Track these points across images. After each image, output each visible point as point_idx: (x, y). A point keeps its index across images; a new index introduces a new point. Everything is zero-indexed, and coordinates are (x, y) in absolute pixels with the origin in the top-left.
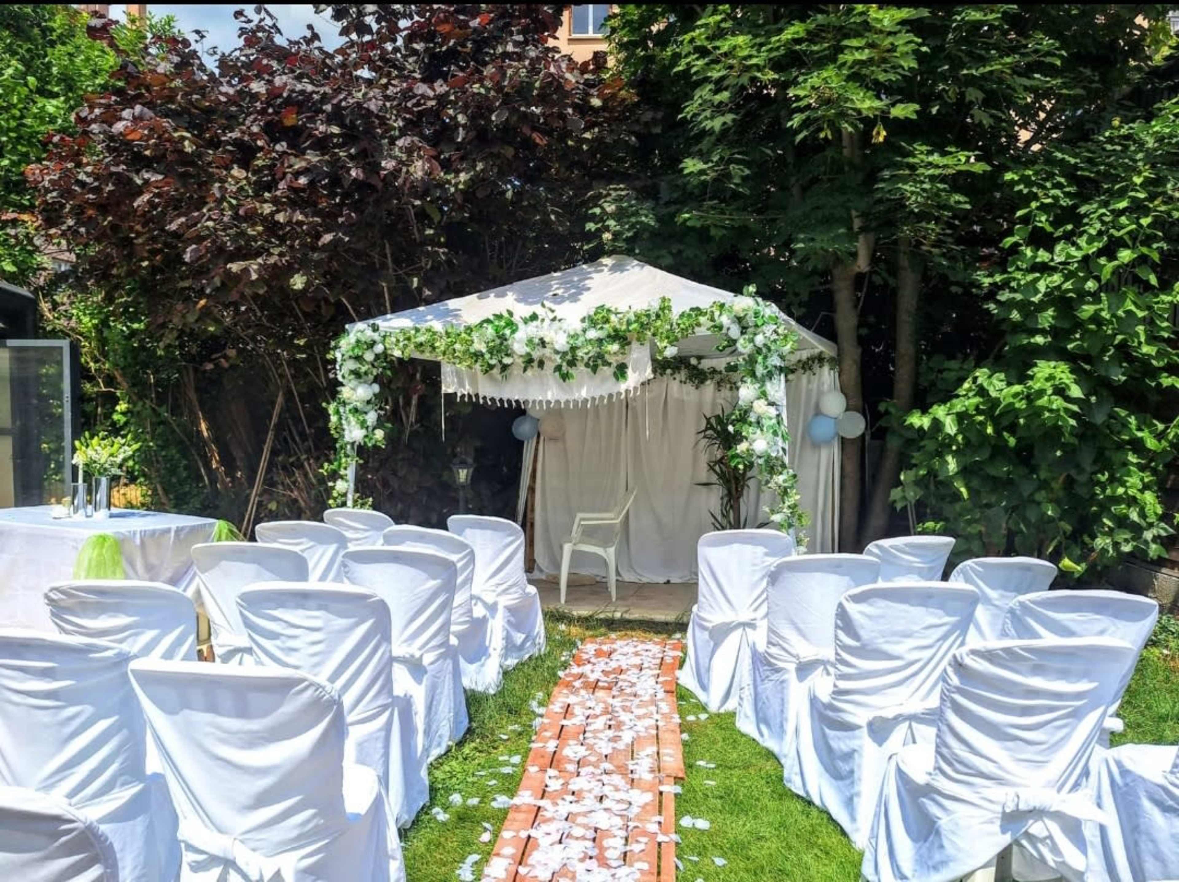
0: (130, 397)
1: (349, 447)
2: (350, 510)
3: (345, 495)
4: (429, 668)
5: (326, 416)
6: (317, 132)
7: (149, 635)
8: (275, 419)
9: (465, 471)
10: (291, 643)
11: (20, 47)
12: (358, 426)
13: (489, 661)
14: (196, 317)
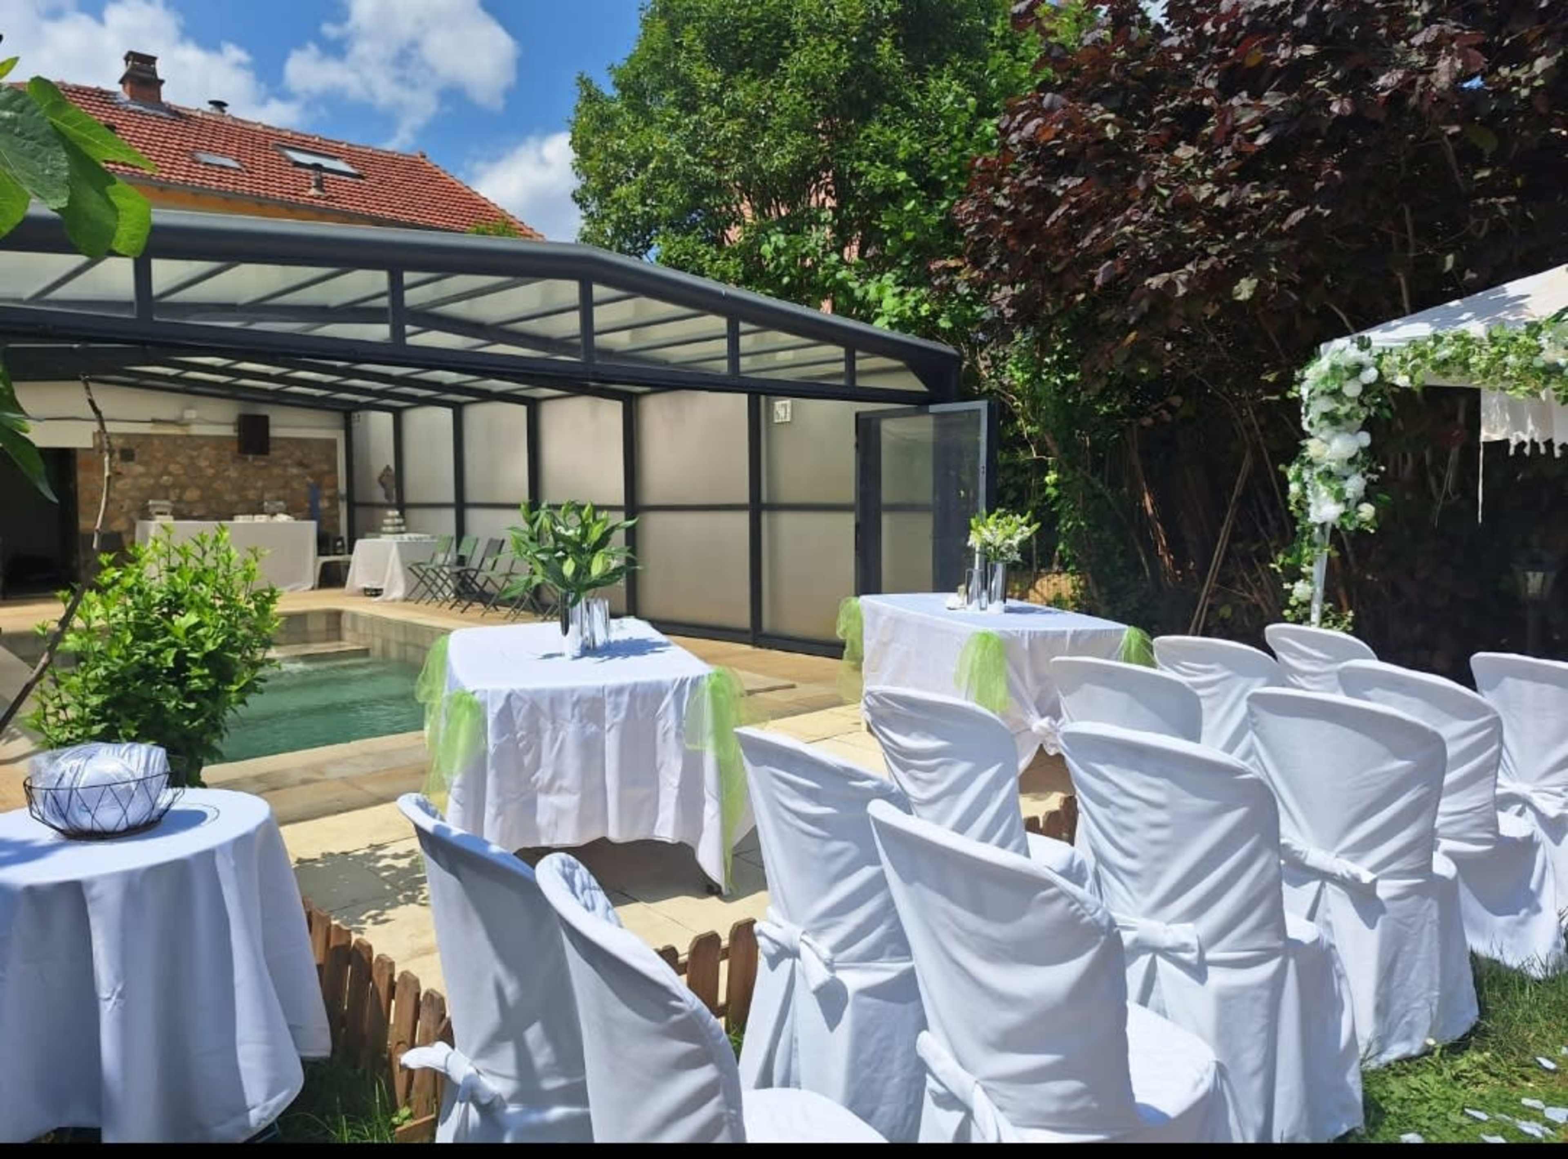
0: (1061, 465)
1: (1317, 530)
2: (1314, 629)
3: (1307, 604)
4: (1387, 906)
5: (1284, 484)
6: (1277, 62)
7: (961, 768)
8: (1238, 490)
9: (1539, 575)
10: (1124, 819)
11: (970, 67)
12: (1332, 499)
13: (1536, 919)
14: (1125, 356)
